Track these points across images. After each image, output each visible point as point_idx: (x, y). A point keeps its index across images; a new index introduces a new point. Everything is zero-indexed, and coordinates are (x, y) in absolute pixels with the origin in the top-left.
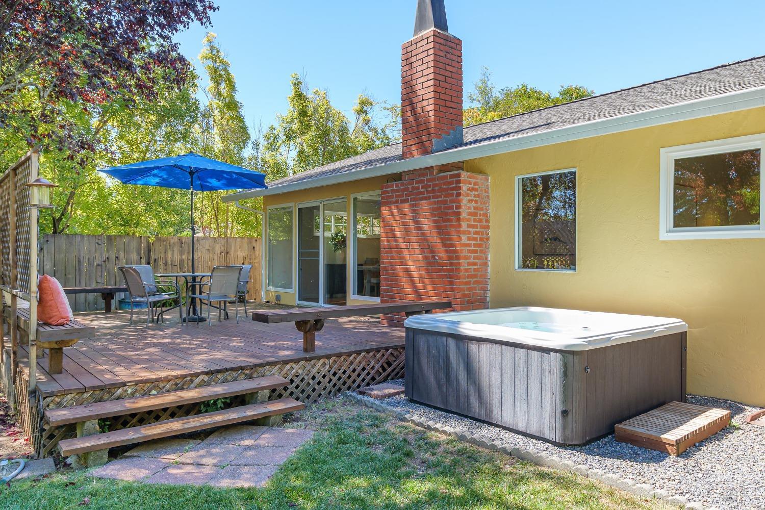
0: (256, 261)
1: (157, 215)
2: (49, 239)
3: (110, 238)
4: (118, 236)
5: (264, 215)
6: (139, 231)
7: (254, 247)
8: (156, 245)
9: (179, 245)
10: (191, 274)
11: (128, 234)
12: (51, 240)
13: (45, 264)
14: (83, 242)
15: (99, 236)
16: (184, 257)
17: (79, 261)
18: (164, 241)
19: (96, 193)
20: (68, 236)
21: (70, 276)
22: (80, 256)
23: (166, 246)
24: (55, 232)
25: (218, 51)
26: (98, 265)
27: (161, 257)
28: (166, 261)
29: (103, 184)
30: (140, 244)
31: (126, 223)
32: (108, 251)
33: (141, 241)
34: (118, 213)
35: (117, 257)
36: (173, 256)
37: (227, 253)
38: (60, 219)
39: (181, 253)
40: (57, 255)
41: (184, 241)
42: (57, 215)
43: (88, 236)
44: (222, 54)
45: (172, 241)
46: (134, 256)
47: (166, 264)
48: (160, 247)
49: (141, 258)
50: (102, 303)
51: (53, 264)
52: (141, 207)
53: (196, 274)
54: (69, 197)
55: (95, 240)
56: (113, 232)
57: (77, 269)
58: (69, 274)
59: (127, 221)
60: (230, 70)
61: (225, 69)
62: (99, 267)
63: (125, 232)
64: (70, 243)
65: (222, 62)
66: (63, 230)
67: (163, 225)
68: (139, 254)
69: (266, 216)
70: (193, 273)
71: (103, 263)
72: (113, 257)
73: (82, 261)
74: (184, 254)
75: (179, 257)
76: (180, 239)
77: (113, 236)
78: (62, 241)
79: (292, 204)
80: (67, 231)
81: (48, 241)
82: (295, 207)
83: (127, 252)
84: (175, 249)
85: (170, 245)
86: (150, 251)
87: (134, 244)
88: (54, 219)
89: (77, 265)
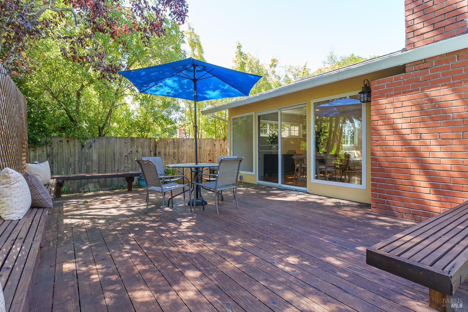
0: (216, 153)
1: (161, 125)
2: (96, 140)
3: (132, 139)
4: (138, 138)
5: (229, 122)
6: (150, 135)
7: (215, 145)
8: (160, 143)
9: (173, 143)
10: (193, 165)
11: (143, 137)
12: (97, 140)
13: (93, 155)
14: (117, 142)
15: (126, 138)
16: (176, 150)
17: (114, 154)
18: (164, 141)
19: (125, 112)
20: (107, 138)
21: (108, 163)
22: (114, 150)
23: (165, 144)
24: (100, 136)
25: (193, 30)
26: (125, 156)
27: (163, 151)
28: (165, 153)
29: (129, 108)
30: (150, 143)
31: (142, 130)
32: (131, 147)
33: (151, 141)
34: (137, 124)
35: (137, 151)
36: (169, 150)
37: (200, 148)
38: (103, 128)
39: (174, 148)
40: (101, 150)
41: (175, 141)
42: (101, 125)
43: (119, 138)
44: (195, 31)
45: (169, 141)
46: (146, 150)
47: (165, 155)
48: (162, 144)
49: (151, 151)
50: (126, 184)
51: (98, 156)
52: (151, 120)
53: (199, 165)
54: (108, 114)
55: (124, 141)
56: (134, 135)
57: (113, 159)
58: (108, 162)
59: (143, 128)
60: (200, 40)
61: (198, 40)
62: (126, 157)
63: (142, 135)
64: (109, 142)
65: (196, 35)
66: (104, 135)
67: (164, 131)
68: (150, 149)
69: (231, 123)
70: (197, 164)
71: (128, 155)
72: (134, 151)
73: (116, 154)
74: (176, 149)
75: (173, 151)
76: (173, 139)
77: (135, 138)
78: (104, 141)
79: (253, 113)
80: (107, 135)
81: (95, 141)
82: (255, 116)
83: (143, 148)
84: (171, 146)
85: (167, 144)
86: (156, 147)
87: (147, 143)
88: (99, 127)
89: (113, 155)
